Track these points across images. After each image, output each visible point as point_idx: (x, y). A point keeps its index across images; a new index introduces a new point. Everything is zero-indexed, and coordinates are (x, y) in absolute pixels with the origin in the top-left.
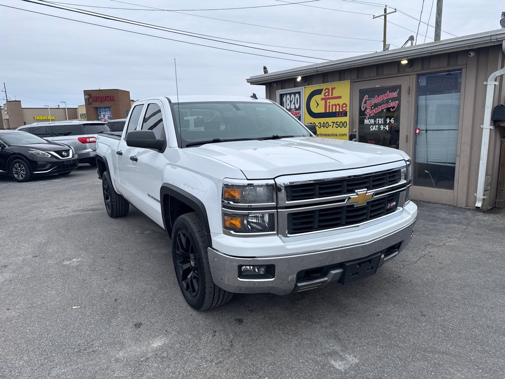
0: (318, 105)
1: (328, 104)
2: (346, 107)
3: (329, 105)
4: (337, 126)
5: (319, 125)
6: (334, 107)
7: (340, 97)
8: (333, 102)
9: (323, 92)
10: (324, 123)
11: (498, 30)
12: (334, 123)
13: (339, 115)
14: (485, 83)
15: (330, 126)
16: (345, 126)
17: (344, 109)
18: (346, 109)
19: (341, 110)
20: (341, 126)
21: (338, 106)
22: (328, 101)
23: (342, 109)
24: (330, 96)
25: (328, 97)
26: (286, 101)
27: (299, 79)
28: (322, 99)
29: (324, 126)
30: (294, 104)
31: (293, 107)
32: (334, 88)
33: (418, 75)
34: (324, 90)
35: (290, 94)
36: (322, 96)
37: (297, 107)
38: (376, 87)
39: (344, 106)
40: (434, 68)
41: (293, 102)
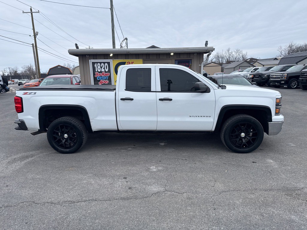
14: (200, 65)
26: (97, 67)
27: (111, 55)
30: (104, 68)
31: (103, 70)
32: (133, 62)
33: (175, 60)
34: (126, 63)
35: (101, 63)
37: (107, 70)
40: (181, 58)
41: (103, 67)
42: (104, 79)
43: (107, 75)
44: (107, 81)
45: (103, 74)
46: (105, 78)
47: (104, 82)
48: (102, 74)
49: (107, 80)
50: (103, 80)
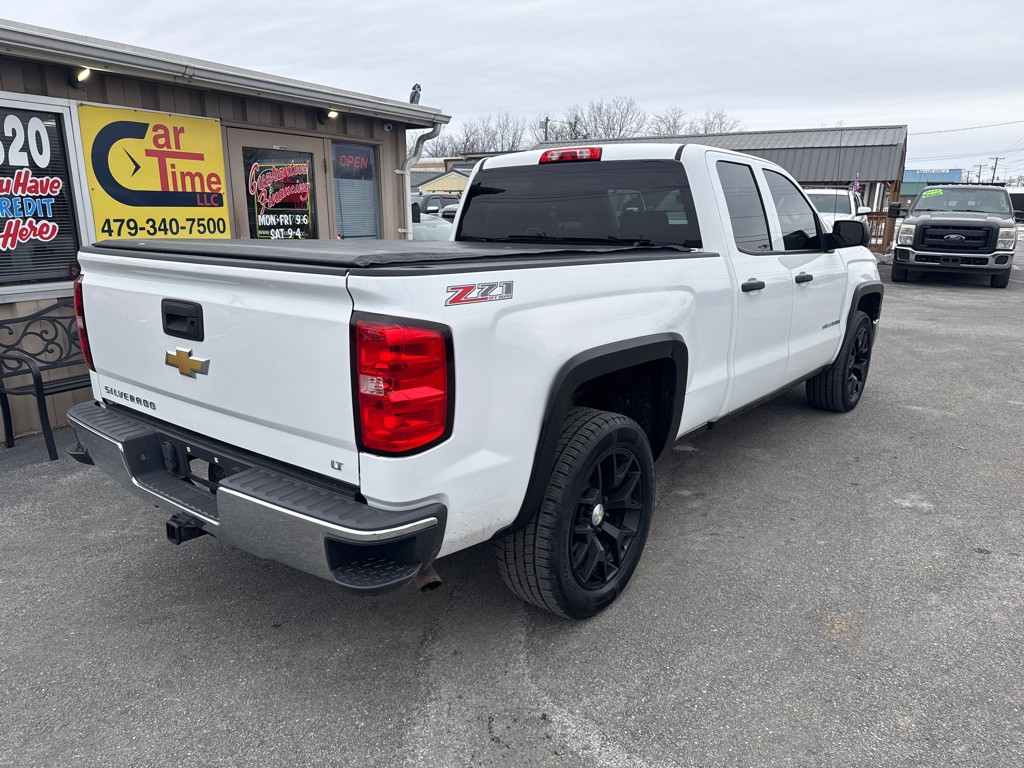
0: (137, 167)
1: (169, 170)
2: (219, 182)
3: (174, 174)
4: (202, 229)
5: (148, 227)
6: (188, 179)
7: (200, 157)
8: (183, 166)
9: (150, 134)
10: (164, 220)
11: (404, 103)
12: (193, 220)
13: (202, 201)
14: (398, 172)
15: (183, 228)
16: (222, 229)
17: (214, 187)
18: (219, 189)
19: (207, 190)
20: (212, 230)
21: (197, 179)
22: (169, 161)
23: (210, 188)
24: (174, 149)
25: (165, 149)
28: (149, 153)
29: (165, 230)
30: (25, 148)
31: (17, 158)
32: (182, 130)
36: (148, 142)
37: (43, 161)
38: (275, 147)
39: (213, 179)
40: (352, 136)
41: (18, 143)
42: (29, 212)
43: (44, 191)
44: (51, 225)
45: (18, 184)
46: (37, 204)
47: (33, 229)
48: (13, 182)
49: (50, 220)
50: (25, 219)
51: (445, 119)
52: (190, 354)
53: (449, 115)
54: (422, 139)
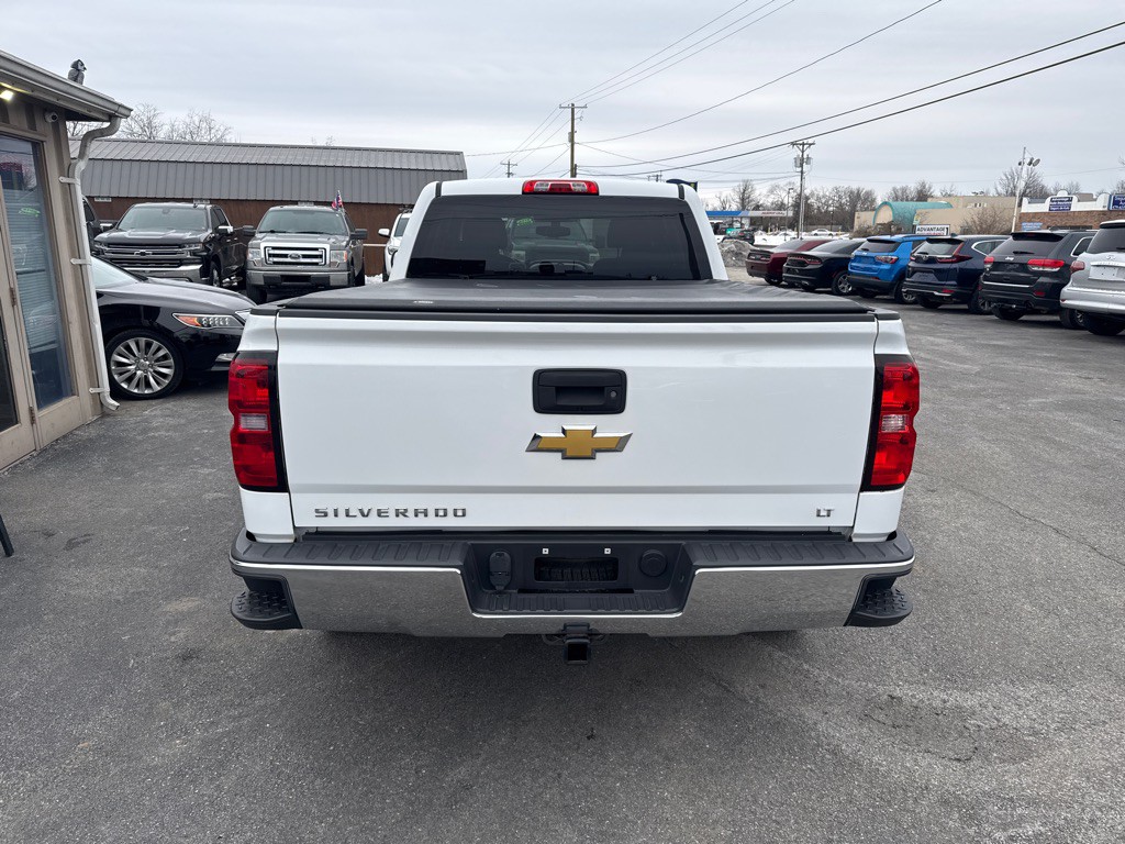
14: (64, 180)
51: (126, 112)
52: (594, 431)
53: (131, 107)
54: (90, 136)
